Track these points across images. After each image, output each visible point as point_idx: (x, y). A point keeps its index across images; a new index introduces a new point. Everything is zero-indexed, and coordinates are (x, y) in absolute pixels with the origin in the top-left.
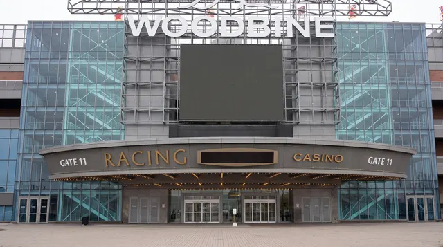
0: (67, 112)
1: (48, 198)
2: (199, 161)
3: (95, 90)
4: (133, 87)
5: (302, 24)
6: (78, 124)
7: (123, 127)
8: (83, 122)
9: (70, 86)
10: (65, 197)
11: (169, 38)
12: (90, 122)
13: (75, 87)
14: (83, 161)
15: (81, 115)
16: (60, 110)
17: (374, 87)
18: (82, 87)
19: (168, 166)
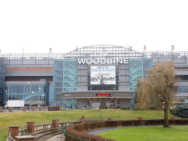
0: (64, 82)
1: (60, 103)
2: (95, 95)
3: (70, 76)
4: (79, 76)
5: (120, 60)
6: (66, 85)
7: (77, 86)
8: (67, 85)
9: (64, 76)
10: (64, 103)
11: (87, 64)
12: (69, 85)
13: (65, 76)
14: (70, 95)
15: (67, 83)
16: (62, 82)
17: (139, 75)
18: (67, 76)
19: (89, 96)
